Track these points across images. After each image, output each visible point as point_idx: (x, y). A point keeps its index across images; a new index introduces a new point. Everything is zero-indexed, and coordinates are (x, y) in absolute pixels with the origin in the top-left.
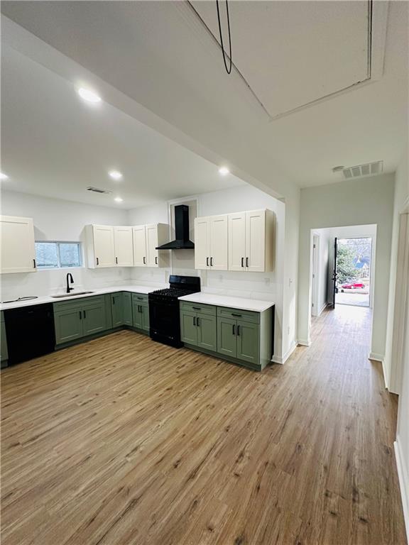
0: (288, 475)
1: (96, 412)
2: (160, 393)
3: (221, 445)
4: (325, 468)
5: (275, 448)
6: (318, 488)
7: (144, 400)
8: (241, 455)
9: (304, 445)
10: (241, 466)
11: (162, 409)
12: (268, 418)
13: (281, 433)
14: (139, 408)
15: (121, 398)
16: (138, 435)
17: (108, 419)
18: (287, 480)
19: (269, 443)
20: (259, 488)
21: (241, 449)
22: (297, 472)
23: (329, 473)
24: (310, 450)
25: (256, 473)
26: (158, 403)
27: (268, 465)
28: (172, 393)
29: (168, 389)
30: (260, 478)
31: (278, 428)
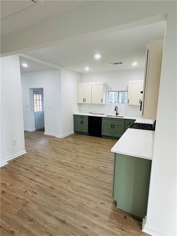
0: (18, 211)
3: (43, 186)
4: (13, 232)
5: (35, 207)
6: (5, 223)
8: (35, 193)
9: (32, 223)
10: (30, 193)
12: (58, 206)
13: (44, 212)
18: (16, 210)
19: (39, 204)
20: (17, 198)
21: (38, 193)
22: (17, 215)
23: (9, 232)
24: (28, 227)
25: (24, 198)
27: (26, 203)
30: (21, 199)
31: (48, 211)
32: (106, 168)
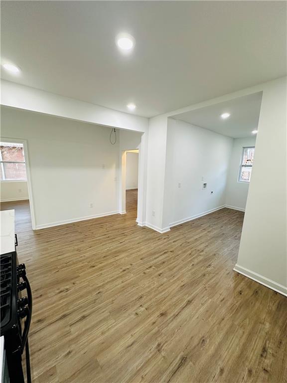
1: (141, 261)
2: (101, 265)
7: (112, 262)
11: (104, 255)
14: (117, 258)
15: (128, 267)
16: (119, 247)
17: (134, 256)
26: (105, 258)
28: (92, 264)
29: (94, 267)
32: (61, 292)
